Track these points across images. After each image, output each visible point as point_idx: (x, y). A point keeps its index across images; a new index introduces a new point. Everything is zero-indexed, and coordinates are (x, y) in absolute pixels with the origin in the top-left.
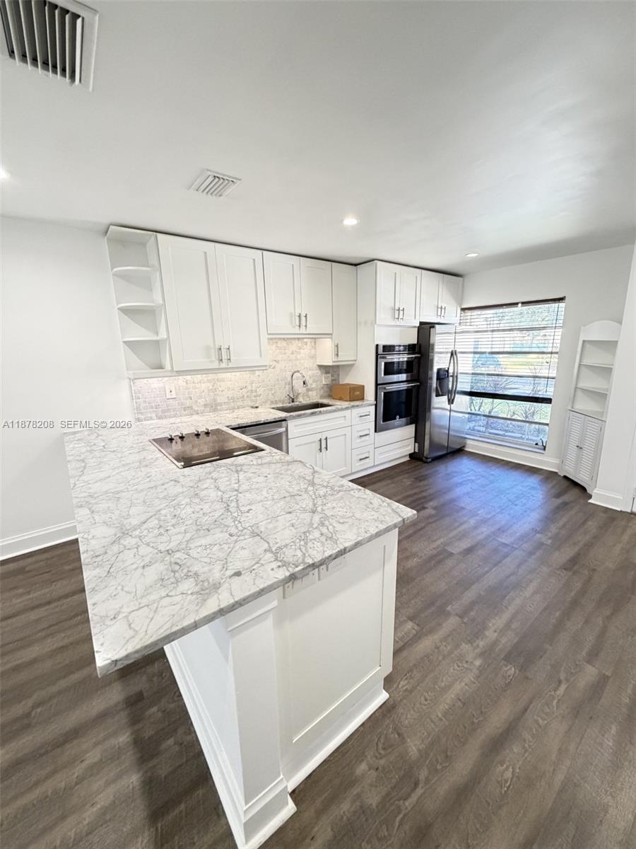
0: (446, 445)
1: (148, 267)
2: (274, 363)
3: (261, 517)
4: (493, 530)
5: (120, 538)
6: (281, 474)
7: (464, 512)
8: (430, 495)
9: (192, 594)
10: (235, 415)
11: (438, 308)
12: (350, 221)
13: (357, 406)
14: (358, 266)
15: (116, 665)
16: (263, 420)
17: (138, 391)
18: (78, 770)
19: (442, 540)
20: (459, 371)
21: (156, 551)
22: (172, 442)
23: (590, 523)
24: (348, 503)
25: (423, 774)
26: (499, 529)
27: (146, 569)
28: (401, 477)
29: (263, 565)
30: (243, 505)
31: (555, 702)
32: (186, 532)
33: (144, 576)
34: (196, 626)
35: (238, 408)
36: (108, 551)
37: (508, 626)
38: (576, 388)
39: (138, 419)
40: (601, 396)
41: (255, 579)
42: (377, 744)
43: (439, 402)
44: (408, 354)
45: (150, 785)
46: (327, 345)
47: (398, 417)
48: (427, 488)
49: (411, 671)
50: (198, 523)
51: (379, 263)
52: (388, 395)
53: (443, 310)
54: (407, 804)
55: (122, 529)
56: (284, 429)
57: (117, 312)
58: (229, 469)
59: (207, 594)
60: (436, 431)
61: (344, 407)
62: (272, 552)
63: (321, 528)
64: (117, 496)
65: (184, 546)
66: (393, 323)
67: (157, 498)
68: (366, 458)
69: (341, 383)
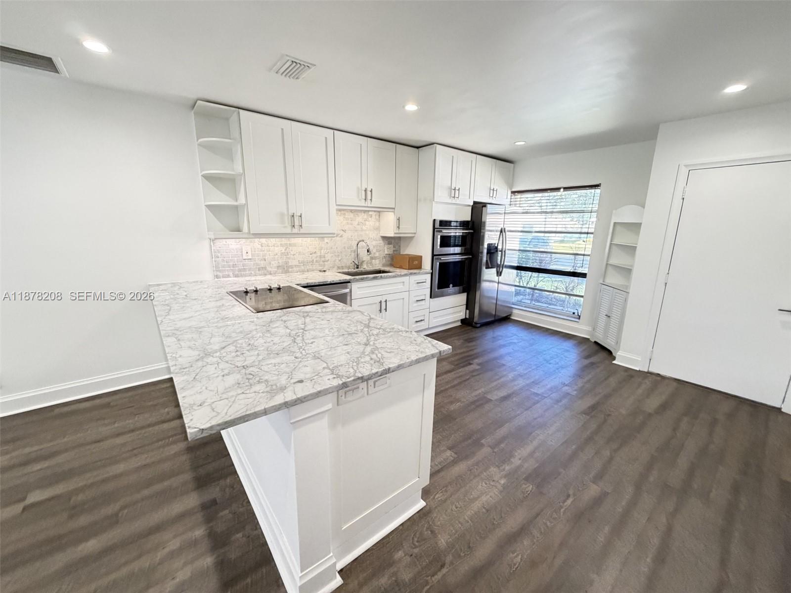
0: (494, 313)
1: (230, 139)
2: (342, 233)
3: (322, 347)
4: (528, 382)
5: (202, 358)
6: (342, 319)
7: (504, 368)
8: (476, 354)
9: (262, 392)
10: (305, 276)
11: (490, 189)
12: (411, 107)
13: (415, 273)
14: (420, 149)
15: (202, 434)
16: (329, 281)
17: (218, 250)
18: (160, 555)
19: (483, 390)
20: (507, 248)
21: (234, 366)
22: (247, 295)
23: (611, 379)
24: (396, 340)
25: (449, 558)
26: (533, 382)
27: (226, 377)
28: (453, 339)
29: (321, 376)
30: (308, 339)
31: (562, 510)
32: (258, 355)
33: (224, 381)
34: (265, 412)
35: (308, 271)
36: (193, 365)
37: (531, 454)
38: (607, 264)
39: (217, 276)
40: (627, 271)
41: (314, 385)
42: (413, 538)
43: (489, 274)
44: (463, 229)
45: (221, 565)
46: (390, 218)
47: (451, 285)
48: (473, 348)
49: (447, 486)
50: (269, 349)
51: (438, 146)
52: (443, 266)
53: (495, 192)
54: (433, 579)
55: (204, 351)
56: (347, 290)
57: (200, 178)
58: (297, 314)
59: (274, 393)
60: (485, 302)
61: (403, 274)
62: (330, 369)
63: (371, 355)
64: (200, 330)
65: (257, 364)
66: (450, 201)
67: (234, 332)
68: (422, 320)
69: (401, 253)
